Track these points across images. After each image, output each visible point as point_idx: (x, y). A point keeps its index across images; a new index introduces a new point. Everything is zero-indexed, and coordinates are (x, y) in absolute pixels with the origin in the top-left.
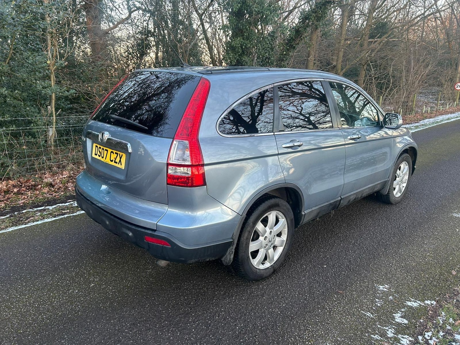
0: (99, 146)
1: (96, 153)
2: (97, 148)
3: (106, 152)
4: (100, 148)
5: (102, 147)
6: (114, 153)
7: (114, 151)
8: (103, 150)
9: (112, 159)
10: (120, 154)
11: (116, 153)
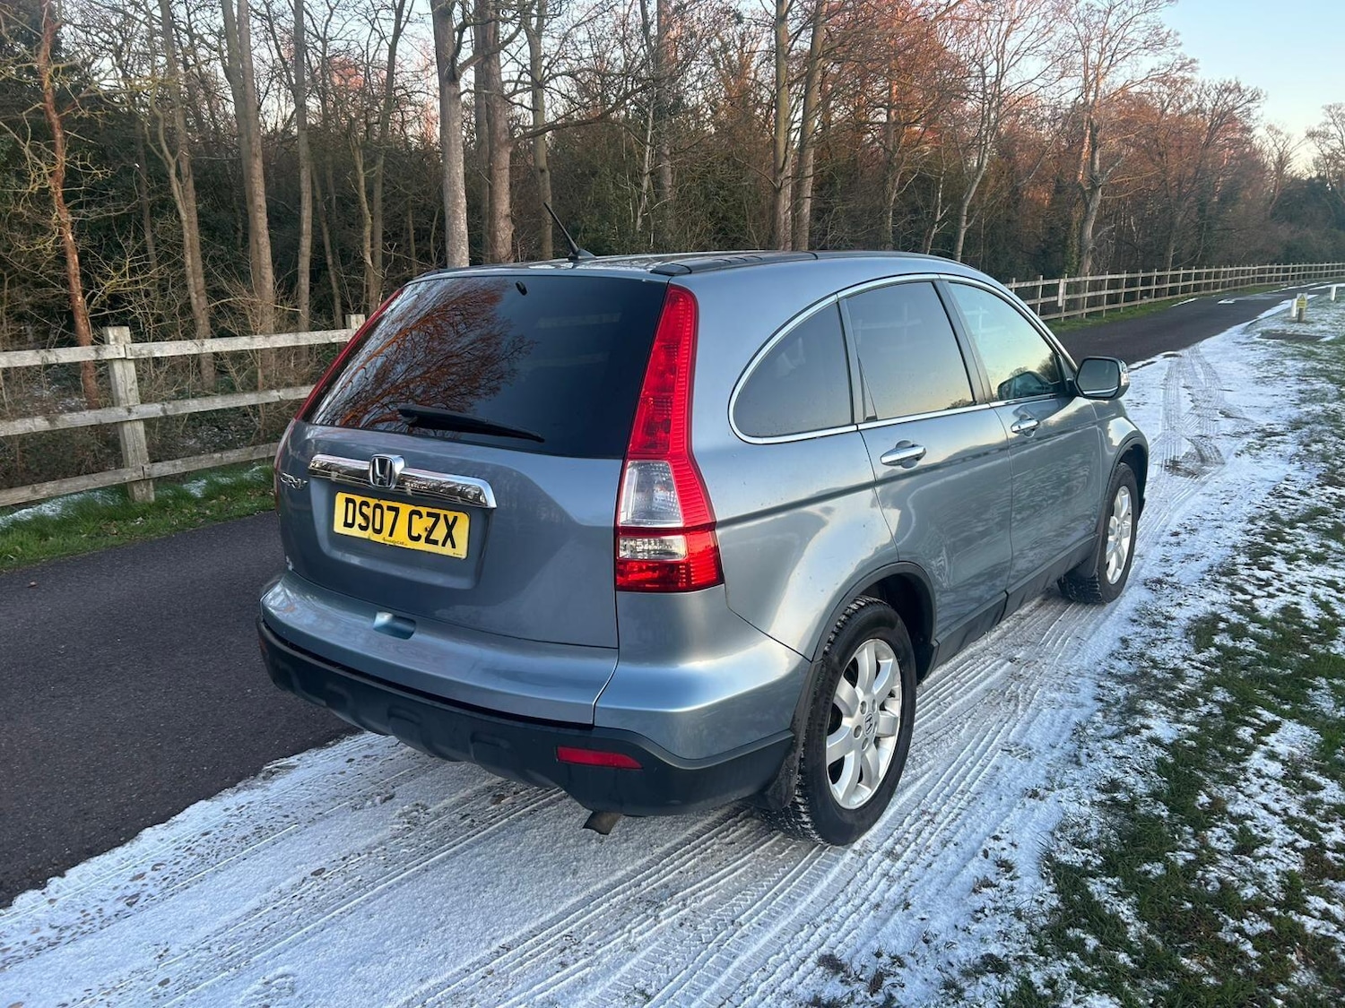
0: (358, 499)
1: (350, 521)
2: (351, 505)
3: (389, 516)
4: (363, 503)
5: (372, 502)
6: (424, 514)
7: (424, 510)
8: (378, 511)
9: (414, 534)
10: (445, 517)
11: (429, 515)
